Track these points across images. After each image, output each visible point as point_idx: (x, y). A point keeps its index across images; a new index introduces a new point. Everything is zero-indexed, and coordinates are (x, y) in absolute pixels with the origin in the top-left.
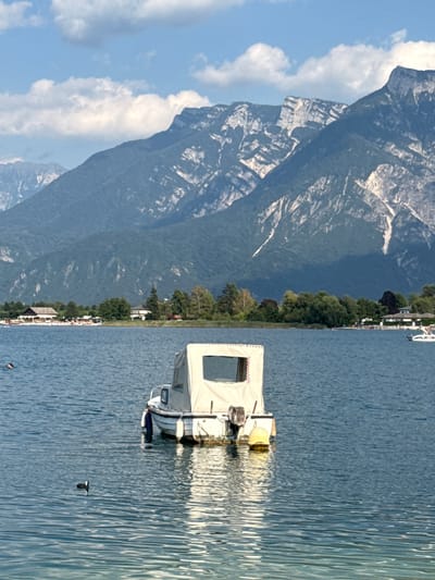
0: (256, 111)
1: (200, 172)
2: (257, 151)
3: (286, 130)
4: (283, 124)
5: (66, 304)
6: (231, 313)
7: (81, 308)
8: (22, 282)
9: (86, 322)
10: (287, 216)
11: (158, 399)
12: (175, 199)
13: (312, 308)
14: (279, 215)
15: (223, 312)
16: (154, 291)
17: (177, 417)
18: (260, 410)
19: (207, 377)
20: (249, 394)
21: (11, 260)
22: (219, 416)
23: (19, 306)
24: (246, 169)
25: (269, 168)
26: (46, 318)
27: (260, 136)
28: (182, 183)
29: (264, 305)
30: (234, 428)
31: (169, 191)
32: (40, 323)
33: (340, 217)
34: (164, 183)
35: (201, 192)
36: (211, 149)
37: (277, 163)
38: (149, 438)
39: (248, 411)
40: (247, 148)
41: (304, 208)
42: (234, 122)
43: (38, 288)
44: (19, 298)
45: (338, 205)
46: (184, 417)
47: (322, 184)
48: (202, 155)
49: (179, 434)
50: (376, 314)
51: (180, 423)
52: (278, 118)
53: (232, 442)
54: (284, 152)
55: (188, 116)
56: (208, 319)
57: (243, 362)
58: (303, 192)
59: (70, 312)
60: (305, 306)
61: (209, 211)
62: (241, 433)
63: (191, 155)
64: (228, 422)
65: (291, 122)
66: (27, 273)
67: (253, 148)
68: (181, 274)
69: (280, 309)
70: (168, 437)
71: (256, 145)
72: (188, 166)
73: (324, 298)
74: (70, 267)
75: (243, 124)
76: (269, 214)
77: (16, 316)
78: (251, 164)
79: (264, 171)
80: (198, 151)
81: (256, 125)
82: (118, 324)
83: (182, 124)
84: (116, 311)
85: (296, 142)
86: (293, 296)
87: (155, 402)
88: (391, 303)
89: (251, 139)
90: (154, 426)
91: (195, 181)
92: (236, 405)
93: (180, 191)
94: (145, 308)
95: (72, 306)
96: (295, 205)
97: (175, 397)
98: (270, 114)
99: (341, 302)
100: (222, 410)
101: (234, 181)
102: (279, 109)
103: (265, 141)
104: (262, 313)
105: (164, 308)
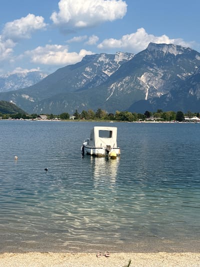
0: (107, 56)
1: (90, 75)
2: (108, 68)
3: (117, 62)
4: (116, 60)
5: (50, 114)
6: (100, 117)
7: (55, 116)
8: (37, 108)
9: (56, 120)
10: (117, 88)
11: (86, 143)
12: (83, 83)
13: (124, 116)
14: (114, 88)
15: (97, 117)
16: (76, 111)
17: (91, 148)
18: (116, 146)
19: (100, 136)
20: (112, 141)
21: (33, 101)
22: (103, 148)
23: (36, 115)
24: (105, 74)
25: (111, 74)
26: (44, 119)
27: (108, 64)
28: (85, 78)
29: (110, 115)
30: (107, 152)
31: (81, 80)
32: (42, 120)
33: (133, 89)
34: (79, 78)
35: (91, 81)
36: (94, 67)
37: (114, 72)
38: (83, 154)
39: (112, 147)
40: (105, 67)
41: (122, 86)
42: (101, 59)
43: (42, 109)
44: (36, 112)
45: (132, 85)
46: (93, 148)
47: (127, 78)
48: (91, 69)
49: (92, 153)
50: (143, 118)
51: (92, 150)
52: (114, 58)
53: (107, 156)
54: (116, 68)
55: (87, 57)
56: (93, 119)
57: (111, 132)
58: (121, 81)
59: (51, 117)
60: (122, 115)
61: (93, 86)
62: (110, 153)
63: (88, 69)
64: (106, 150)
65: (118, 59)
66: (38, 105)
67: (107, 67)
68: (84, 106)
69: (115, 116)
70: (89, 154)
71: (107, 66)
72: (87, 73)
73: (128, 113)
74: (51, 103)
75: (104, 60)
76: (111, 87)
77: (35, 118)
78: (106, 72)
79: (110, 74)
80: (90, 68)
81: (107, 60)
82: (66, 120)
83: (85, 60)
84: (65, 117)
85: (120, 66)
86: (119, 112)
87: (85, 144)
88: (148, 115)
89: (106, 64)
90: (85, 151)
91: (89, 77)
92: (108, 145)
93: (85, 81)
94: (74, 116)
95: (52, 115)
96: (119, 85)
97: (91, 142)
98: (112, 57)
99: (133, 114)
100: (104, 146)
101: (101, 77)
102: (114, 55)
103: (110, 65)
104: (109, 117)
105: (80, 116)
